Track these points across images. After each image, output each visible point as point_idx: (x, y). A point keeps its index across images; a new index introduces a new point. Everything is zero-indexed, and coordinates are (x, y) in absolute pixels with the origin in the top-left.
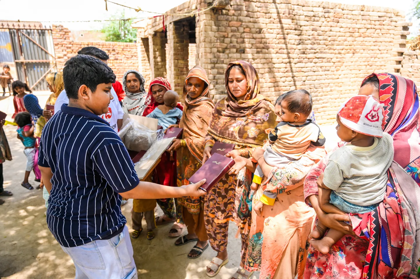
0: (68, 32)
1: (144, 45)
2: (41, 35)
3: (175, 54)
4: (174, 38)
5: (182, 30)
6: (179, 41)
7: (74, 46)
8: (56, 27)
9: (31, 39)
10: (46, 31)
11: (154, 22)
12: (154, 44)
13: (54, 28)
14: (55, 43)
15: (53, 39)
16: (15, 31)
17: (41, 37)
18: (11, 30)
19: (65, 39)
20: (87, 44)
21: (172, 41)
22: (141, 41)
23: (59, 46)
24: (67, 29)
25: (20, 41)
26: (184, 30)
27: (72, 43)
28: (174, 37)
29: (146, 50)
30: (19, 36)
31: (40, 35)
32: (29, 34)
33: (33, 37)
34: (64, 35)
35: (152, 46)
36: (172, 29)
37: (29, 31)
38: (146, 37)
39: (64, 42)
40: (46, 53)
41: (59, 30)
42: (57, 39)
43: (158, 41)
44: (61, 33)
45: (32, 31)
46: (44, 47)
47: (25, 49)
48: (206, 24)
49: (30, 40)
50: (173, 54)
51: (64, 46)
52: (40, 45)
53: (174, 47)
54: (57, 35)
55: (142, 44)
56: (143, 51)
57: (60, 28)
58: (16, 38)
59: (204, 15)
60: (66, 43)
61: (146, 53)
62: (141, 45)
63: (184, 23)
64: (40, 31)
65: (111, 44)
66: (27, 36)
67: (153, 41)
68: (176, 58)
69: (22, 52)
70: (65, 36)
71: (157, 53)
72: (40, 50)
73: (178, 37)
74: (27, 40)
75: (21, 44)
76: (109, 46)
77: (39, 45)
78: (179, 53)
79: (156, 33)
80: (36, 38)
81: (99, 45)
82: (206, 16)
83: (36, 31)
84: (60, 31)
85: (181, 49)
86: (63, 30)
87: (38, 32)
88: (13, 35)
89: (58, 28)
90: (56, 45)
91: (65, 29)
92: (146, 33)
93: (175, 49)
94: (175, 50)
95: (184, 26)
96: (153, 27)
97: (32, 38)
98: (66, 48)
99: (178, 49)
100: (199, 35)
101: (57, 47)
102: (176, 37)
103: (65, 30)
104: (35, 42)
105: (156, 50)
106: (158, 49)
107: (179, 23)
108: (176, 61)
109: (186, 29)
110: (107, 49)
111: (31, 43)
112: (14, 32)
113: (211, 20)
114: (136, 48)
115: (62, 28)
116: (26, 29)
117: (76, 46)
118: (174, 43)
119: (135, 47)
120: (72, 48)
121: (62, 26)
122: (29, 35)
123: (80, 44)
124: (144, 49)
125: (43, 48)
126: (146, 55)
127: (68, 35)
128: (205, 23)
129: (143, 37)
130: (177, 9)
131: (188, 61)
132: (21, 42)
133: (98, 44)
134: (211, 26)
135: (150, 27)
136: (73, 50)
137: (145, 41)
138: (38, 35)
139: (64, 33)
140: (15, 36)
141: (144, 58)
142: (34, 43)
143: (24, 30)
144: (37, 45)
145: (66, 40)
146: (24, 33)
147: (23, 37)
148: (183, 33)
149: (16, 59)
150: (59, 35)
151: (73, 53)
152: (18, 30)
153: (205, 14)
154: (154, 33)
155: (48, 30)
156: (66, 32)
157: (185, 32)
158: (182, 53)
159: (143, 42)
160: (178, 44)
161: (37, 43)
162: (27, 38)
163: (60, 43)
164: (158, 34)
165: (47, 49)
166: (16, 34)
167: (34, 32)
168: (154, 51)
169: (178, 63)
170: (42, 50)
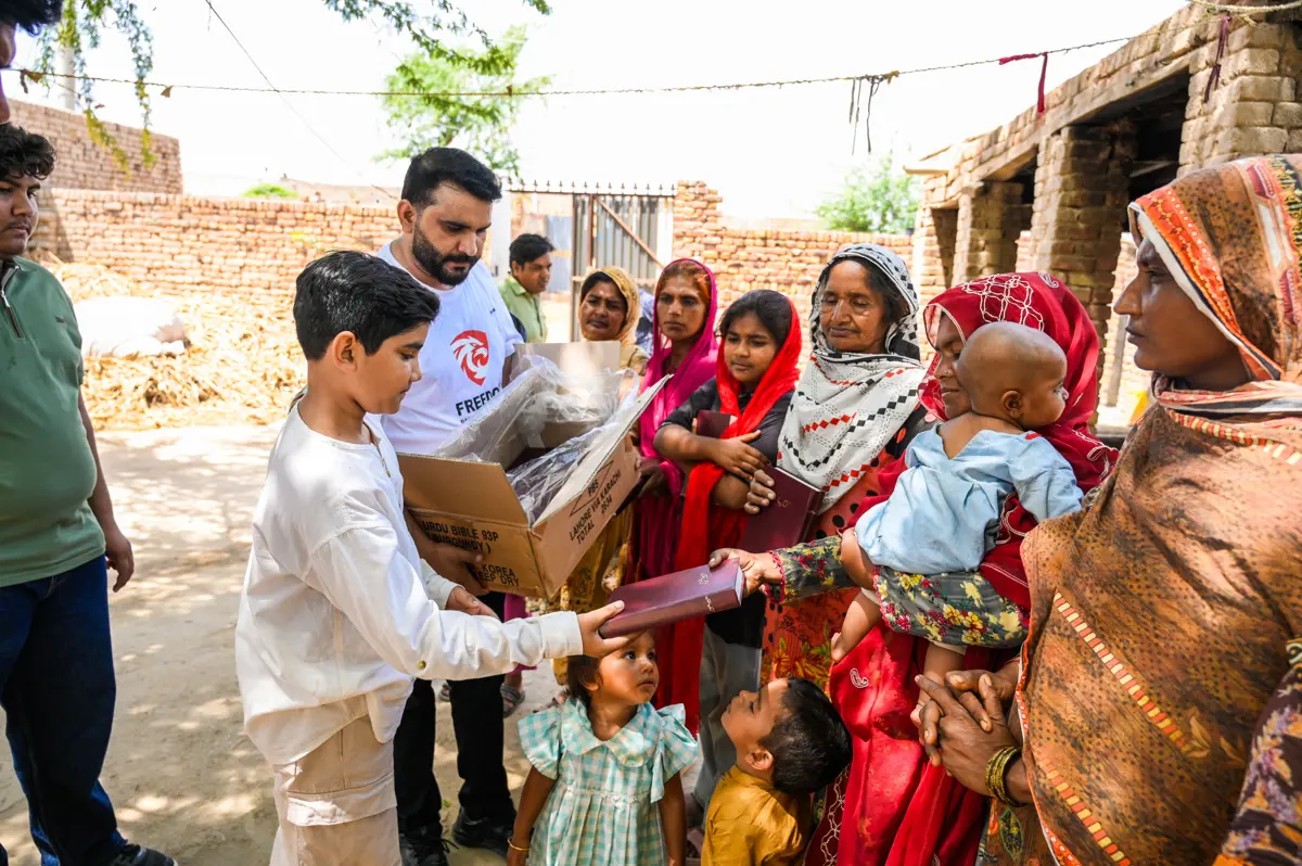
0: (715, 201)
1: (938, 234)
2: (648, 210)
3: (1056, 250)
4: (1065, 187)
5: (1103, 155)
6: (1083, 197)
7: (726, 240)
8: (688, 187)
9: (620, 221)
10: (661, 200)
11: (990, 146)
12: (974, 225)
13: (682, 189)
14: (679, 231)
15: (676, 219)
16: (587, 199)
17: (646, 216)
18: (578, 198)
19: (706, 221)
20: (763, 235)
21: (1056, 199)
22: (929, 221)
23: (686, 239)
24: (715, 193)
25: (592, 226)
26: (1111, 156)
27: (722, 233)
28: (1065, 183)
29: (941, 251)
30: (593, 213)
31: (643, 211)
32: (617, 206)
33: (626, 215)
34: (703, 209)
35: (969, 230)
36: (1062, 154)
37: (619, 199)
38: (948, 204)
39: (701, 230)
40: (651, 259)
41: (692, 196)
42: (684, 220)
43: (994, 214)
44: (697, 204)
45: (627, 199)
46: (648, 244)
47: (600, 251)
48: (1250, 92)
49: (617, 224)
50: (1049, 250)
51: (698, 239)
52: (641, 237)
53: (1060, 221)
54: (686, 209)
55: (933, 229)
56: (932, 254)
57: (697, 190)
58: (586, 218)
59: (1245, 53)
60: (706, 232)
61: (940, 261)
62: (929, 235)
63: (1116, 128)
64: (645, 199)
65: (834, 238)
66: (612, 211)
67: (976, 213)
68: (1063, 266)
69: (592, 256)
70: (707, 212)
71: (984, 256)
72: (636, 250)
73: (1079, 184)
74: (609, 224)
75: (595, 234)
76: (825, 244)
77: (637, 238)
78: (1078, 244)
79: (989, 183)
80: (632, 218)
81: (797, 240)
82: (1253, 59)
83: (635, 199)
84: (696, 199)
85: (1088, 230)
86: (703, 195)
87: (641, 204)
88: (580, 210)
89: (691, 189)
90: (678, 237)
91: (710, 192)
92: (952, 191)
93: (1062, 230)
94: (1060, 232)
95: (1113, 138)
96: (981, 163)
97: (623, 218)
98: (702, 247)
99: (1075, 231)
100: (1199, 152)
101: (679, 243)
102: (1072, 184)
103: (708, 197)
104: (628, 229)
105: (982, 243)
106: (987, 242)
107: (1092, 130)
108: (1061, 275)
109: (1119, 149)
110: (817, 251)
111: (619, 232)
112: (583, 202)
113: (1280, 72)
114: (910, 253)
115: (701, 190)
116: (613, 196)
117: (730, 240)
118: (1062, 205)
119: (908, 248)
120: (720, 247)
121: (703, 186)
122: (617, 211)
123: (743, 235)
124: (936, 247)
125: (645, 246)
126: (939, 268)
127: (714, 208)
128: (1242, 88)
129: (939, 206)
130: (1096, 74)
131: (1114, 278)
132: (595, 230)
133: (794, 236)
134: (1274, 103)
135: (969, 165)
136: (719, 253)
137: (945, 218)
138: (639, 210)
139: (704, 204)
140: (583, 212)
141: (933, 278)
142: (626, 233)
143: (609, 199)
144: (632, 238)
145: (706, 225)
146: (607, 207)
147: (602, 217)
148: (1105, 167)
149: (574, 274)
150: (692, 210)
151: (719, 261)
152: (594, 197)
153: (1249, 46)
154: (981, 184)
155: (666, 197)
156: (709, 202)
157: (1113, 164)
158: (1088, 245)
159: (938, 225)
160: (1077, 212)
161: (634, 232)
162: (611, 217)
163: (689, 233)
164: (997, 190)
165: (655, 251)
166: (587, 210)
167: (630, 203)
168: (974, 248)
169: (1067, 283)
170: (642, 250)
